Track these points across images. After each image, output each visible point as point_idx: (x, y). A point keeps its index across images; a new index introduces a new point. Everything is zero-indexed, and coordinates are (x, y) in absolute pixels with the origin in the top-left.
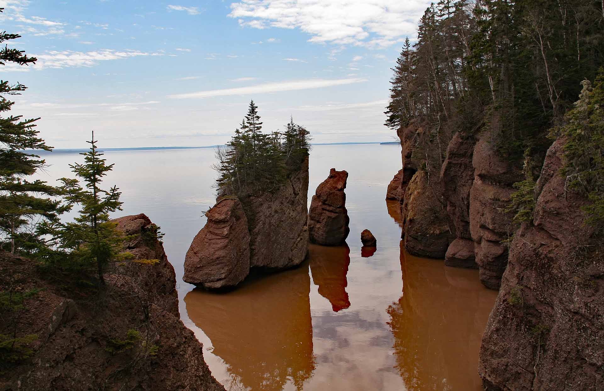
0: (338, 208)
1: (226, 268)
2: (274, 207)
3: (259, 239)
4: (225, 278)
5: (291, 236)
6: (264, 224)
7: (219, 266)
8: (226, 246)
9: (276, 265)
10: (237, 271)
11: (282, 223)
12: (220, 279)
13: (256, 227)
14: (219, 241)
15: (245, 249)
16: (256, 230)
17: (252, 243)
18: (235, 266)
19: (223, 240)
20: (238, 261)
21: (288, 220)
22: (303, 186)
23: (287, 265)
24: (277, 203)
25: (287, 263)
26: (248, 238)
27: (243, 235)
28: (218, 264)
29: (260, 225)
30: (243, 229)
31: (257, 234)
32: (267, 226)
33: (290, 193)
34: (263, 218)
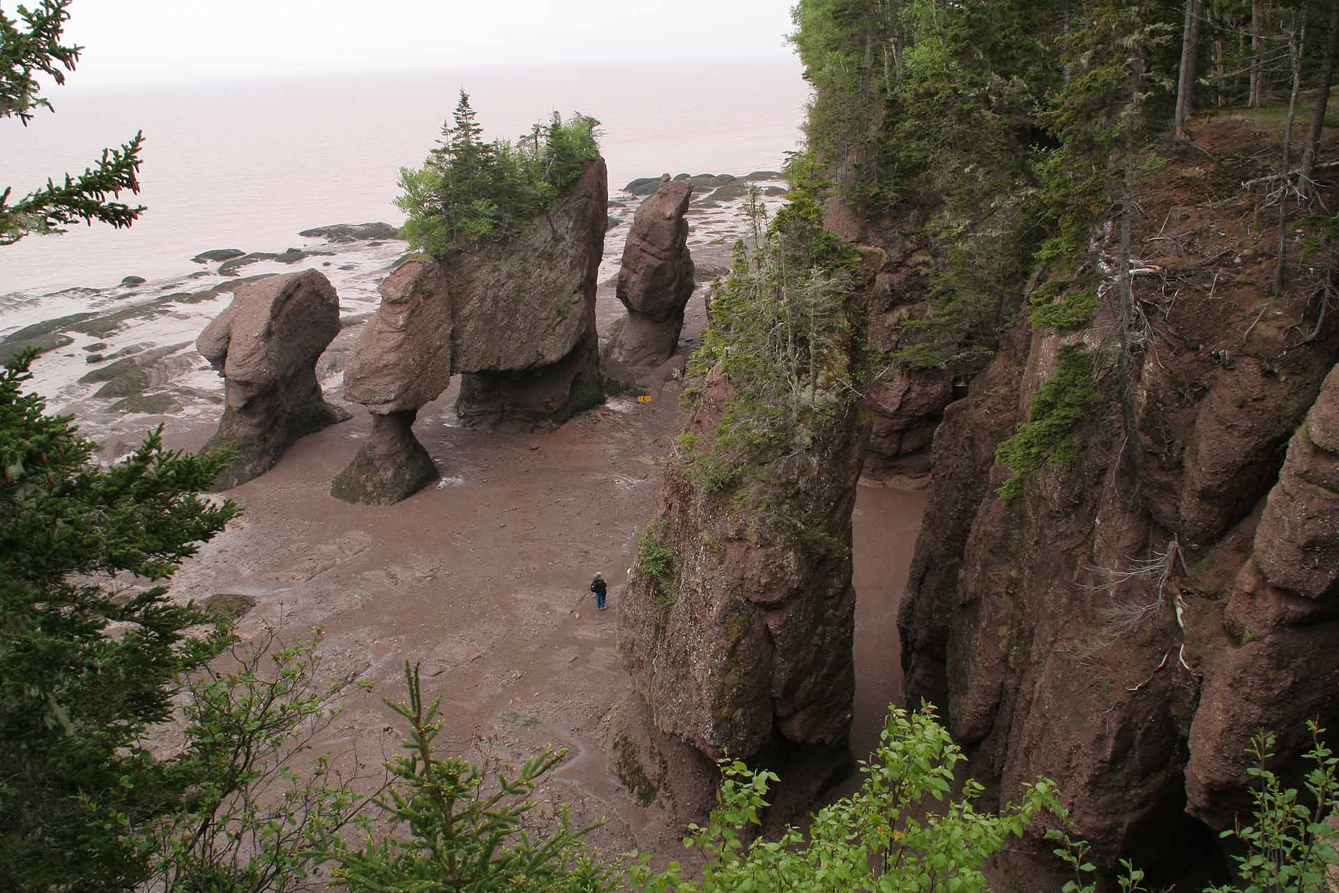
0: (665, 250)
1: (398, 383)
2: (505, 269)
3: (470, 327)
4: (395, 399)
5: (544, 315)
6: (482, 300)
7: (388, 379)
8: (400, 346)
9: (508, 367)
10: (420, 385)
11: (523, 294)
12: (389, 401)
13: (464, 308)
14: (390, 335)
15: (440, 347)
16: (465, 312)
17: (453, 336)
18: (418, 377)
19: (396, 335)
20: (424, 369)
21: (536, 288)
22: (575, 223)
23: (534, 363)
24: (515, 260)
25: (533, 361)
26: (447, 328)
27: (435, 324)
28: (386, 375)
29: (475, 301)
30: (435, 313)
31: (467, 319)
32: (489, 303)
33: (543, 239)
34: (479, 290)
